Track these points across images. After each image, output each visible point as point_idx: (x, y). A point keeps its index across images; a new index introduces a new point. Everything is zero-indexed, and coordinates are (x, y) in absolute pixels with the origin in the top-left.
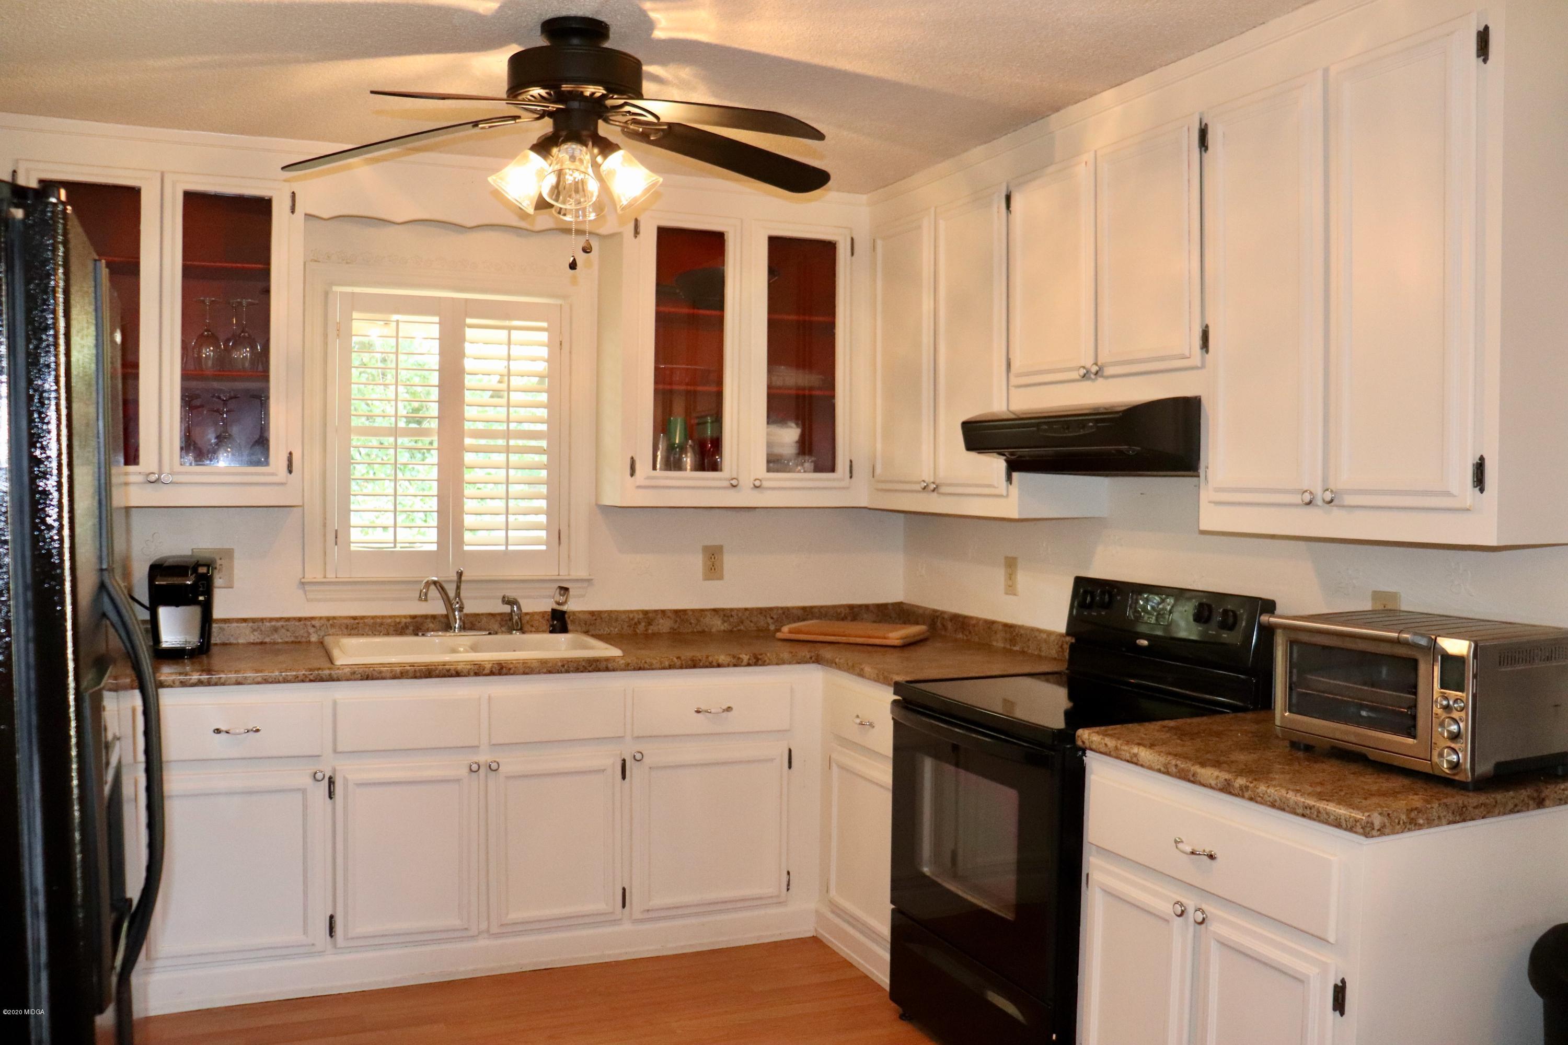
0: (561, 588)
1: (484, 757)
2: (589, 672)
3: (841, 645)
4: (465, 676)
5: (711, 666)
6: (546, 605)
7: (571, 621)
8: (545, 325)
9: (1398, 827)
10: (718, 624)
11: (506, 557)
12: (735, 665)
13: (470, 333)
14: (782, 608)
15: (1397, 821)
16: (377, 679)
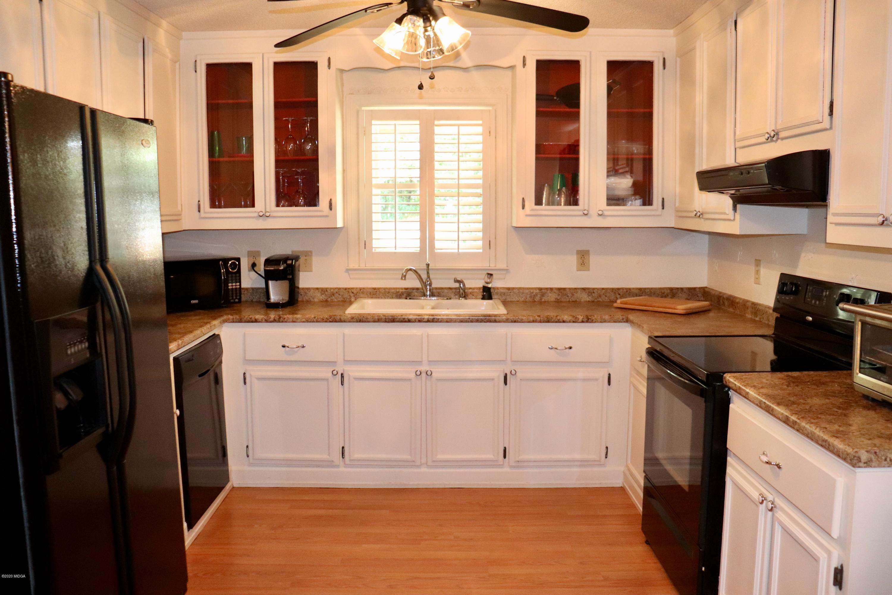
0: (488, 274)
1: (424, 368)
2: (485, 322)
3: (649, 312)
4: (413, 322)
5: (558, 321)
6: (480, 284)
7: (496, 293)
8: (480, 122)
9: (886, 462)
10: (585, 297)
11: (459, 256)
12: (574, 322)
13: (437, 130)
14: (626, 289)
15: (883, 458)
16: (365, 322)
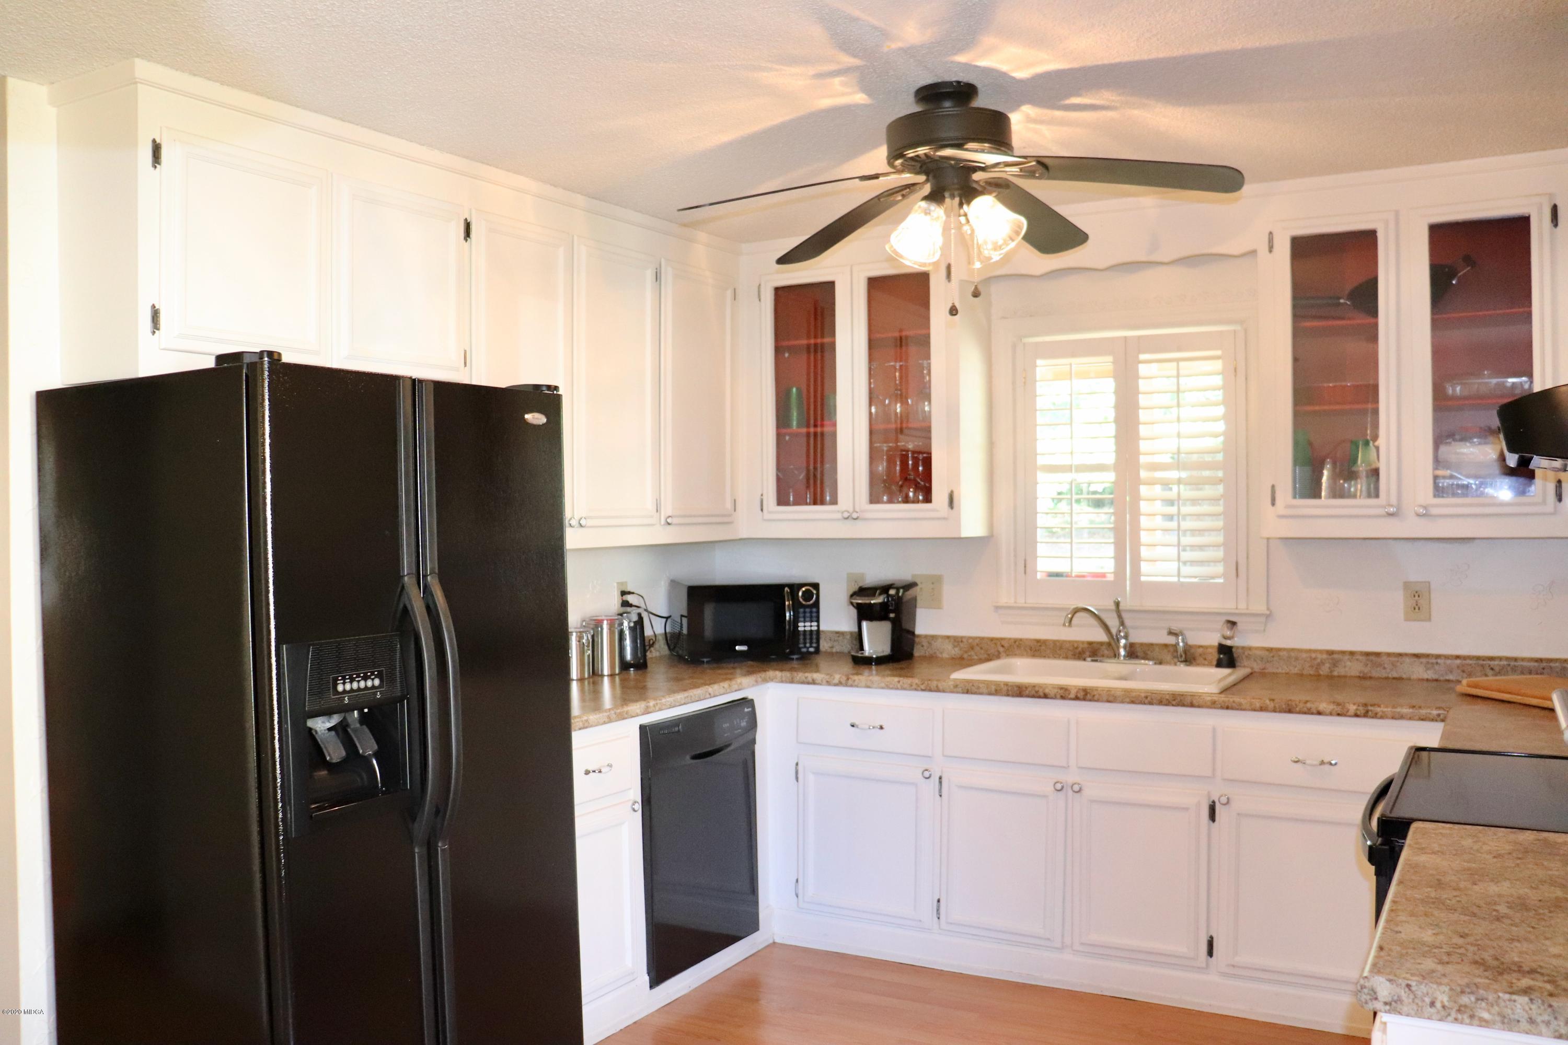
0: (1229, 622)
1: (1070, 778)
2: (1173, 705)
3: (1515, 705)
4: (1052, 698)
5: (1309, 712)
6: (1211, 638)
7: (1247, 657)
8: (1219, 353)
10: (1419, 671)
11: (1179, 589)
12: (1339, 715)
13: (1143, 369)
14: (1508, 658)
